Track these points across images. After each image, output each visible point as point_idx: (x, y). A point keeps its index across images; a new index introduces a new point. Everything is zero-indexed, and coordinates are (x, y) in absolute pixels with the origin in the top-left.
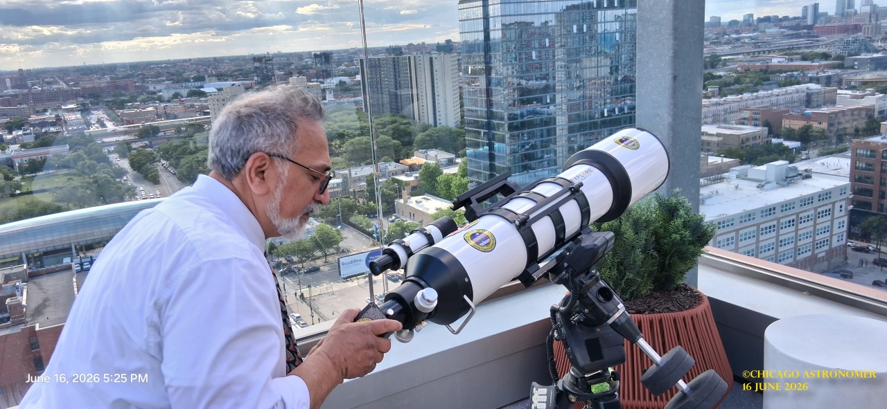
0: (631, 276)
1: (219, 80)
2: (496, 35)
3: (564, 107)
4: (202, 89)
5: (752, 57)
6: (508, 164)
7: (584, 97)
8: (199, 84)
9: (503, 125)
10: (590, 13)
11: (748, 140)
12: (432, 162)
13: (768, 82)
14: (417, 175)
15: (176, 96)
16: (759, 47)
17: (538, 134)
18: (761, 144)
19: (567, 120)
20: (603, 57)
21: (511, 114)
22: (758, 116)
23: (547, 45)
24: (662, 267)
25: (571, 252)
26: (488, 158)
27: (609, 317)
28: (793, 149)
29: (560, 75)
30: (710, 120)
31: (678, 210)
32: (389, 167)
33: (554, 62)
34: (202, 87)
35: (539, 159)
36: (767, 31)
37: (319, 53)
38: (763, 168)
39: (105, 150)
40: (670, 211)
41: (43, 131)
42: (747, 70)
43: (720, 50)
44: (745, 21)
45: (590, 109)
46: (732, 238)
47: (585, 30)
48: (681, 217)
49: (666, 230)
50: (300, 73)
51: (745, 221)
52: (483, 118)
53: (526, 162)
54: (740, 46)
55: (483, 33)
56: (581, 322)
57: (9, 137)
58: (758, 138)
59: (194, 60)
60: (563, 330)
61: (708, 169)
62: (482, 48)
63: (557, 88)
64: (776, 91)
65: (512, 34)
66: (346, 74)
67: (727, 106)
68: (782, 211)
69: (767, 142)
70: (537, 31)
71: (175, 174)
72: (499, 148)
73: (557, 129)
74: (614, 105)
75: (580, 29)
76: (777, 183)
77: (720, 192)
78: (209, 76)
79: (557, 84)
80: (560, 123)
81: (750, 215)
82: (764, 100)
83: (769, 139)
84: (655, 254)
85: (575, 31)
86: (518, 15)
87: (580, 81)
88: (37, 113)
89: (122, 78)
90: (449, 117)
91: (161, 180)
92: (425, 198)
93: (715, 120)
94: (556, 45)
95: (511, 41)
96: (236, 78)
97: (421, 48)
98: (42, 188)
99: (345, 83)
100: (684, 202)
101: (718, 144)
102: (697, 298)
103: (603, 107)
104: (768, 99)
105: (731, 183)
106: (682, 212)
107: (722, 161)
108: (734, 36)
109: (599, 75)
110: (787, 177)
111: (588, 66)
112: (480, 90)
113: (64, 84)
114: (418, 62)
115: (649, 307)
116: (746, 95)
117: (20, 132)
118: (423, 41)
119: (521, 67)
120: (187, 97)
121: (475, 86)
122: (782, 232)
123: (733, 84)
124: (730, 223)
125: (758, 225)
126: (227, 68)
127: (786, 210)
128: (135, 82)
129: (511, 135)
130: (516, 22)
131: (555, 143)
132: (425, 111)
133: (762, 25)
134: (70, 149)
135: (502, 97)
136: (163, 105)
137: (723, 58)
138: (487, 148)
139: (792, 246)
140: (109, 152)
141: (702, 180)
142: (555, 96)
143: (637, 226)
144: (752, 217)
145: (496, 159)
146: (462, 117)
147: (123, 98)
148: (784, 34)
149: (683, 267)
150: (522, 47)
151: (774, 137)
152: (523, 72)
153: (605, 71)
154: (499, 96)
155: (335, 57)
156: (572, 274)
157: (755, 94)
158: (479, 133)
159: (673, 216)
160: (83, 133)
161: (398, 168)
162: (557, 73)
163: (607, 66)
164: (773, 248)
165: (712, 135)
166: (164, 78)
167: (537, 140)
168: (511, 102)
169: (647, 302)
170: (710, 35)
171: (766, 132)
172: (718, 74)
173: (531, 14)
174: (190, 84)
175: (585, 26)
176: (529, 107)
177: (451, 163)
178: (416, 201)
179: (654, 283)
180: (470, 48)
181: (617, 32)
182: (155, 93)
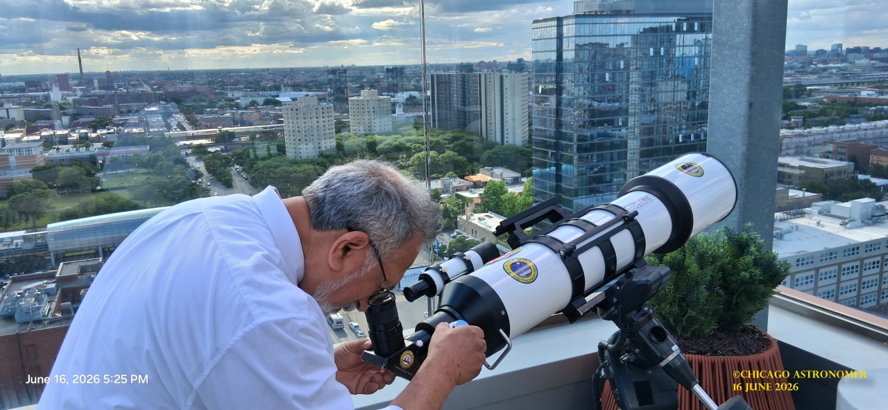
0: (694, 313)
1: (294, 90)
2: (569, 55)
3: (637, 131)
4: (277, 98)
5: (839, 88)
6: (575, 186)
7: (658, 121)
8: (274, 93)
9: (571, 146)
10: (669, 36)
11: (832, 174)
12: (497, 180)
13: (855, 115)
14: (482, 192)
15: (253, 103)
16: (848, 78)
17: (608, 157)
18: (846, 179)
19: (639, 144)
20: (680, 82)
21: (579, 136)
22: (843, 151)
23: (622, 67)
24: (728, 305)
25: (622, 287)
26: (554, 180)
27: (662, 359)
28: (881, 186)
29: (634, 98)
30: (792, 151)
31: (749, 246)
32: (454, 183)
33: (628, 84)
34: (278, 96)
35: (607, 182)
36: (857, 62)
37: (391, 68)
38: (848, 205)
39: (183, 153)
40: (741, 247)
41: (126, 131)
42: (834, 101)
43: (804, 79)
44: (832, 50)
45: (664, 134)
46: (812, 277)
47: (662, 54)
48: (751, 254)
49: (735, 266)
50: (372, 87)
51: (826, 259)
52: (551, 138)
53: (594, 185)
54: (828, 77)
55: (555, 53)
56: (630, 362)
57: (94, 135)
58: (843, 173)
59: (272, 70)
60: (611, 369)
61: (788, 203)
62: (553, 67)
63: (630, 111)
64: (864, 125)
65: (585, 55)
66: (417, 89)
67: (811, 138)
68: (866, 251)
69: (853, 177)
70: (612, 53)
71: (247, 179)
72: (566, 169)
73: (629, 152)
74: (689, 131)
75: (657, 52)
76: (862, 222)
77: (800, 227)
78: (285, 86)
79: (630, 107)
80: (632, 147)
81: (831, 254)
82: (851, 134)
83: (855, 175)
84: (721, 291)
85: (652, 54)
86: (592, 36)
87: (655, 106)
88: (121, 113)
89: (202, 85)
90: (516, 135)
91: (233, 184)
92: (488, 216)
93: (798, 152)
94: (631, 68)
95: (584, 62)
96: (310, 89)
97: (492, 66)
98: (121, 185)
99: (415, 97)
100: (756, 238)
101: (800, 177)
102: (766, 342)
103: (678, 132)
104: (855, 133)
105: (813, 218)
106: (753, 249)
107: (804, 194)
108: (821, 66)
109: (675, 100)
110: (873, 216)
111: (664, 90)
112: (550, 110)
113: (148, 88)
114: (488, 80)
115: (711, 348)
116: (832, 128)
117: (105, 131)
118: (495, 59)
119: (593, 88)
120: (263, 105)
121: (545, 105)
122: (865, 273)
123: (818, 116)
124: (810, 261)
125: (840, 264)
126: (302, 79)
127: (871, 250)
128: (215, 89)
129: (579, 157)
130: (590, 43)
131: (625, 167)
132: (493, 128)
133: (851, 56)
134: (151, 149)
135: (572, 117)
136: (240, 111)
137: (808, 88)
138: (553, 168)
139: (876, 288)
140: (187, 155)
141: (778, 215)
142: (627, 119)
143: (702, 260)
144: (833, 256)
145: (563, 180)
146: (530, 136)
147: (202, 103)
148: (875, 66)
149: (751, 308)
150: (595, 68)
151: (861, 173)
152: (595, 94)
153: (681, 96)
154: (569, 117)
155: (407, 72)
156: (621, 311)
157: (842, 127)
158: (546, 153)
159: (743, 252)
160: (163, 135)
161: (462, 184)
162: (630, 96)
163: (684, 91)
164: (855, 290)
165: (793, 167)
166: (242, 86)
167: (607, 164)
168: (581, 123)
169: (710, 342)
170: (795, 64)
171: (852, 168)
172: (803, 104)
173: (607, 36)
174: (266, 93)
175: (662, 49)
176: (600, 129)
177: (516, 181)
178: (479, 218)
179: (718, 323)
180: (541, 68)
181: (696, 56)
182: (232, 100)
